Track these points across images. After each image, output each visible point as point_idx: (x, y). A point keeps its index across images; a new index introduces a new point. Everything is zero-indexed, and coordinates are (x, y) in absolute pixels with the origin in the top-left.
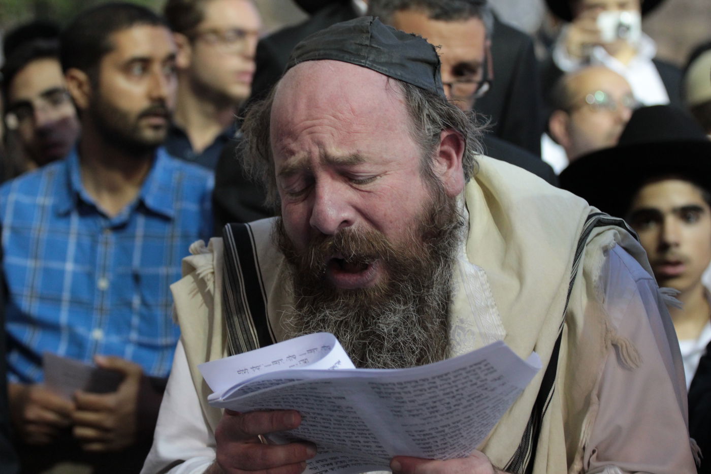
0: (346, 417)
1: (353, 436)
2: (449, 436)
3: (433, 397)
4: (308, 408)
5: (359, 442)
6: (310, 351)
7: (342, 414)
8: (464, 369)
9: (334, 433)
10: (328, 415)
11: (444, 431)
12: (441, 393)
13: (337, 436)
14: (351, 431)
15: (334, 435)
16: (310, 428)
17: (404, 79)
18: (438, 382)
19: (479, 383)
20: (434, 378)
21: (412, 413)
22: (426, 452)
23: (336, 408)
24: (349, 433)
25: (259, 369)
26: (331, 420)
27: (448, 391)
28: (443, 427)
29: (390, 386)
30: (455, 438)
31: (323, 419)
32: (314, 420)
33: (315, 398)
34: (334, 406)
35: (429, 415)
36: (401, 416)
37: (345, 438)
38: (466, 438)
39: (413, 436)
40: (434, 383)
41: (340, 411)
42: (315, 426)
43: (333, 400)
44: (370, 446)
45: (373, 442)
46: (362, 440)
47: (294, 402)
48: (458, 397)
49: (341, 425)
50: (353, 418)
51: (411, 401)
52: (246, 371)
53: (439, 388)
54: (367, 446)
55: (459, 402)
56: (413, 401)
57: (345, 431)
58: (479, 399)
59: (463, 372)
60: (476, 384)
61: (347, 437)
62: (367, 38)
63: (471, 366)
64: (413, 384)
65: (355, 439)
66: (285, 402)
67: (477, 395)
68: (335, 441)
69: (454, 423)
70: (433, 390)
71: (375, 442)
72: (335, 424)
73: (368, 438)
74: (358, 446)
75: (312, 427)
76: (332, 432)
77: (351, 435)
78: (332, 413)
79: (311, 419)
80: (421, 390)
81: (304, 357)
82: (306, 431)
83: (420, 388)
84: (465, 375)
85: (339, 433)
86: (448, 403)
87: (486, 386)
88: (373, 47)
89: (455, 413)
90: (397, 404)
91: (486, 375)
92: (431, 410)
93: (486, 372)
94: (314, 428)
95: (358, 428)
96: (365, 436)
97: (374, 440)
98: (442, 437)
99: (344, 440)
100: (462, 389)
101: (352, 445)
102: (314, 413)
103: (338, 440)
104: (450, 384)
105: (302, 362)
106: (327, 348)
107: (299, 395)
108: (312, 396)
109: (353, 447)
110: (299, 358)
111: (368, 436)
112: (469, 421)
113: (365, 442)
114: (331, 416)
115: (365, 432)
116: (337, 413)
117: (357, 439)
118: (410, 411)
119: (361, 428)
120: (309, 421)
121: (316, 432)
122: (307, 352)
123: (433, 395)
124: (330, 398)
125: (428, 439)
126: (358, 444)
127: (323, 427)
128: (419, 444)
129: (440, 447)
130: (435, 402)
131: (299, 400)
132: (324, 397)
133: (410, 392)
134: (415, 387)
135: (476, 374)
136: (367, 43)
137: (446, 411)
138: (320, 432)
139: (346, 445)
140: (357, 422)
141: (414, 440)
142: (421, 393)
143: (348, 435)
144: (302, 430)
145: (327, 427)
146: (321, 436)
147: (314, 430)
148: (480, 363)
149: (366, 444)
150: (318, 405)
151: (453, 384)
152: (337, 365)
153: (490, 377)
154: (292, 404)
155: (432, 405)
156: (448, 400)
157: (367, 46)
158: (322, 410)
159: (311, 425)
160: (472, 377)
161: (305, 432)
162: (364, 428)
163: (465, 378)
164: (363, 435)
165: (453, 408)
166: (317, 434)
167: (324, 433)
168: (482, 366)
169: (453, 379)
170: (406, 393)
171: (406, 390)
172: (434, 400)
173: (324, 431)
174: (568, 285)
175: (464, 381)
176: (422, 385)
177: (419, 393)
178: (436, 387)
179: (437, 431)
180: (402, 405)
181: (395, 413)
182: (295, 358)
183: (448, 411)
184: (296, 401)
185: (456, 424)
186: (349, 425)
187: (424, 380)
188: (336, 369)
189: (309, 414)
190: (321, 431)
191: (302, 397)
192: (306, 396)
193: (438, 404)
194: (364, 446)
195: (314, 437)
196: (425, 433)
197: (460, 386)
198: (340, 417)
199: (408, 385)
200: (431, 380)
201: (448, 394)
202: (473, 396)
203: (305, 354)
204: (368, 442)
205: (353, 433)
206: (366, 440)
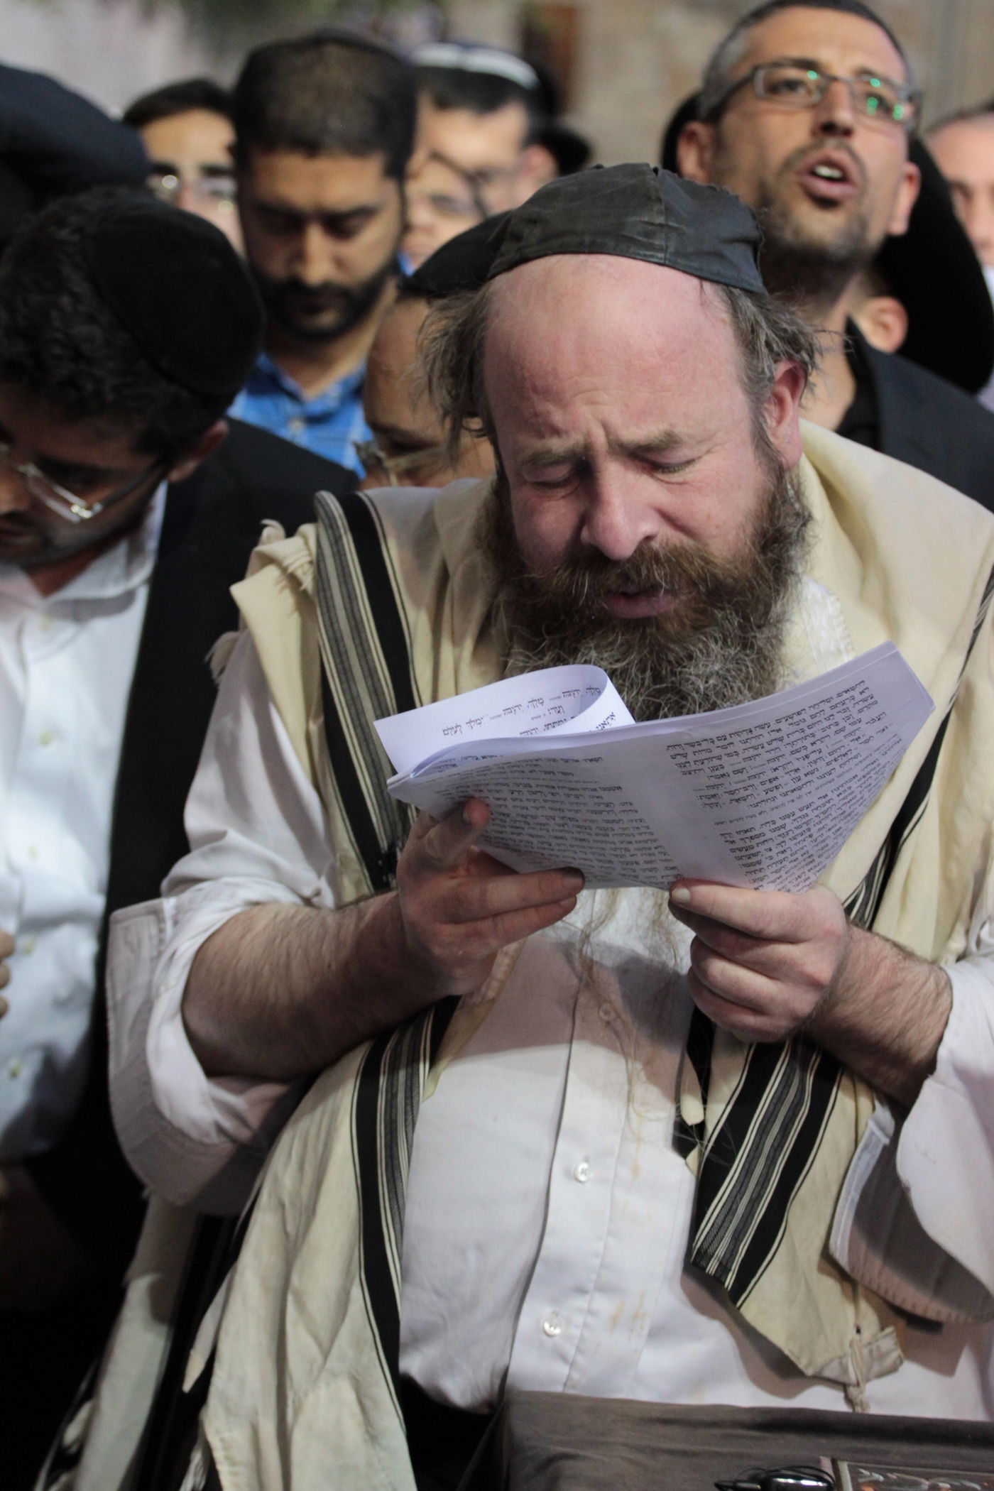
0: (618, 822)
1: (627, 854)
2: (791, 835)
3: (774, 760)
4: (552, 809)
5: (637, 863)
6: (567, 693)
7: (612, 817)
8: (828, 700)
9: (594, 850)
10: (586, 821)
11: (783, 827)
12: (786, 750)
13: (600, 855)
14: (623, 846)
15: (593, 853)
16: (554, 842)
17: (723, 280)
18: (784, 726)
19: (849, 729)
20: (778, 721)
21: (736, 797)
22: (751, 872)
23: (602, 807)
24: (621, 849)
25: (480, 724)
26: (591, 829)
27: (799, 744)
28: (784, 818)
29: (705, 745)
30: (800, 838)
31: (578, 826)
32: (561, 828)
33: (568, 792)
34: (599, 804)
35: (763, 796)
36: (717, 804)
37: (613, 858)
38: (816, 840)
39: (733, 842)
40: (779, 730)
41: (608, 812)
42: (562, 838)
43: (600, 793)
44: (655, 869)
45: (661, 860)
46: (641, 859)
47: (529, 800)
48: (812, 757)
49: (608, 836)
50: (631, 821)
51: (737, 772)
52: (458, 728)
53: (786, 740)
54: (651, 870)
55: (814, 767)
56: (740, 771)
57: (613, 846)
58: (845, 759)
59: (826, 706)
60: (843, 730)
61: (617, 856)
62: (660, 213)
63: (839, 695)
64: (745, 736)
65: (629, 859)
66: (514, 800)
67: (843, 751)
68: (596, 863)
69: (801, 810)
70: (775, 744)
71: (666, 860)
72: (597, 834)
73: (654, 855)
74: (634, 871)
75: (557, 841)
76: (591, 848)
77: (623, 852)
78: (594, 817)
79: (557, 828)
80: (755, 748)
81: (556, 703)
82: (546, 846)
83: (754, 742)
84: (828, 712)
85: (603, 849)
86: (797, 770)
87: (858, 734)
88: (670, 227)
89: (805, 790)
90: (714, 781)
91: (860, 711)
92: (768, 785)
93: (862, 705)
94: (560, 841)
95: (638, 838)
96: (648, 852)
97: (664, 857)
98: (781, 839)
99: (610, 862)
100: (821, 740)
101: (624, 869)
102: (563, 818)
103: (600, 861)
104: (803, 730)
105: (553, 711)
106: (596, 692)
107: (542, 786)
108: (563, 787)
109: (625, 872)
110: (549, 704)
111: (653, 851)
112: (824, 805)
113: (646, 862)
114: (593, 821)
115: (649, 845)
116: (605, 816)
117: (632, 859)
118: (732, 793)
119: (643, 838)
120: (553, 830)
121: (562, 847)
122: (562, 695)
123: (773, 755)
124: (595, 790)
125: (758, 845)
126: (635, 866)
127: (576, 839)
128: (741, 858)
129: (776, 858)
130: (775, 769)
131: (538, 796)
132: (585, 789)
133: (737, 754)
134: (746, 741)
135: (845, 711)
136: (661, 220)
137: (792, 786)
138: (569, 848)
139: (614, 869)
140: (638, 828)
141: (733, 851)
142: (756, 752)
143: (618, 852)
144: (540, 845)
145: (584, 840)
146: (571, 854)
147: (559, 845)
148: (853, 689)
149: (650, 866)
150: (572, 804)
151: (808, 732)
152: (609, 720)
153: (866, 716)
154: (526, 804)
155: (772, 775)
156: (797, 764)
157: (661, 225)
158: (577, 812)
159: (556, 837)
160: (839, 717)
161: (544, 849)
162: (648, 837)
163: (828, 719)
164: (645, 852)
165: (804, 779)
166: (565, 851)
167: (577, 849)
168: (856, 693)
169: (809, 721)
170: (729, 755)
171: (730, 749)
172: (774, 765)
173: (578, 846)
174: (971, 633)
175: (826, 724)
176: (758, 736)
177: (752, 752)
178: (781, 739)
179: (773, 826)
180: (722, 780)
181: (708, 801)
182: (542, 703)
183: (794, 786)
184: (533, 797)
185: (805, 811)
186: (621, 835)
187: (762, 727)
188: (607, 727)
189: (554, 819)
190: (571, 846)
191: (545, 790)
192: (554, 787)
193: (780, 773)
194: (645, 870)
195: (557, 856)
196: (752, 834)
197: (818, 736)
198: (608, 822)
199: (735, 739)
200: (774, 727)
201: (798, 751)
202: (836, 755)
203: (559, 697)
204: (651, 862)
205: (626, 850)
206: (648, 858)
